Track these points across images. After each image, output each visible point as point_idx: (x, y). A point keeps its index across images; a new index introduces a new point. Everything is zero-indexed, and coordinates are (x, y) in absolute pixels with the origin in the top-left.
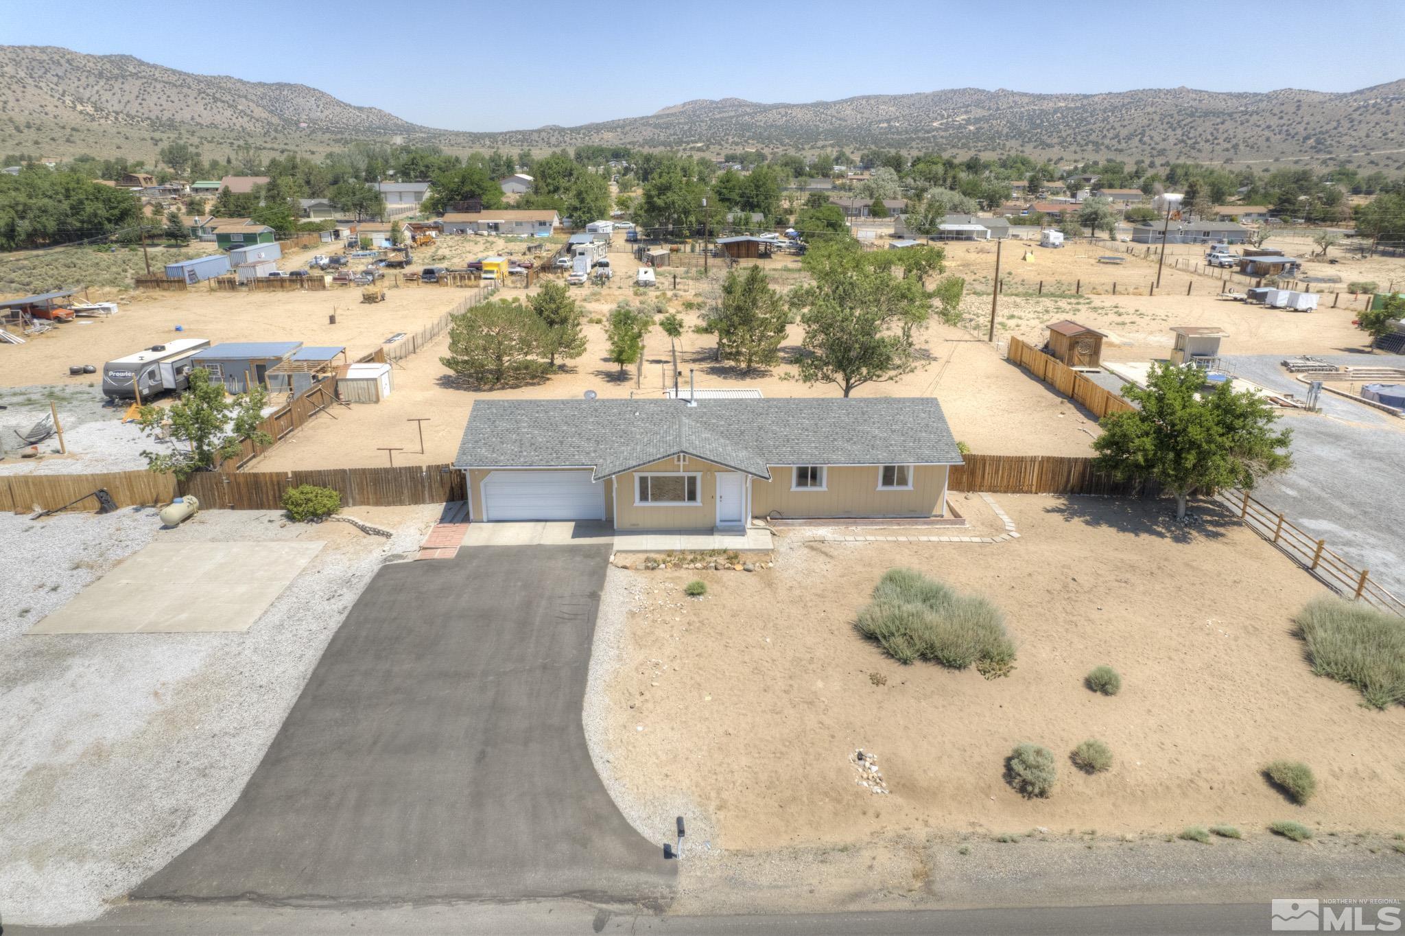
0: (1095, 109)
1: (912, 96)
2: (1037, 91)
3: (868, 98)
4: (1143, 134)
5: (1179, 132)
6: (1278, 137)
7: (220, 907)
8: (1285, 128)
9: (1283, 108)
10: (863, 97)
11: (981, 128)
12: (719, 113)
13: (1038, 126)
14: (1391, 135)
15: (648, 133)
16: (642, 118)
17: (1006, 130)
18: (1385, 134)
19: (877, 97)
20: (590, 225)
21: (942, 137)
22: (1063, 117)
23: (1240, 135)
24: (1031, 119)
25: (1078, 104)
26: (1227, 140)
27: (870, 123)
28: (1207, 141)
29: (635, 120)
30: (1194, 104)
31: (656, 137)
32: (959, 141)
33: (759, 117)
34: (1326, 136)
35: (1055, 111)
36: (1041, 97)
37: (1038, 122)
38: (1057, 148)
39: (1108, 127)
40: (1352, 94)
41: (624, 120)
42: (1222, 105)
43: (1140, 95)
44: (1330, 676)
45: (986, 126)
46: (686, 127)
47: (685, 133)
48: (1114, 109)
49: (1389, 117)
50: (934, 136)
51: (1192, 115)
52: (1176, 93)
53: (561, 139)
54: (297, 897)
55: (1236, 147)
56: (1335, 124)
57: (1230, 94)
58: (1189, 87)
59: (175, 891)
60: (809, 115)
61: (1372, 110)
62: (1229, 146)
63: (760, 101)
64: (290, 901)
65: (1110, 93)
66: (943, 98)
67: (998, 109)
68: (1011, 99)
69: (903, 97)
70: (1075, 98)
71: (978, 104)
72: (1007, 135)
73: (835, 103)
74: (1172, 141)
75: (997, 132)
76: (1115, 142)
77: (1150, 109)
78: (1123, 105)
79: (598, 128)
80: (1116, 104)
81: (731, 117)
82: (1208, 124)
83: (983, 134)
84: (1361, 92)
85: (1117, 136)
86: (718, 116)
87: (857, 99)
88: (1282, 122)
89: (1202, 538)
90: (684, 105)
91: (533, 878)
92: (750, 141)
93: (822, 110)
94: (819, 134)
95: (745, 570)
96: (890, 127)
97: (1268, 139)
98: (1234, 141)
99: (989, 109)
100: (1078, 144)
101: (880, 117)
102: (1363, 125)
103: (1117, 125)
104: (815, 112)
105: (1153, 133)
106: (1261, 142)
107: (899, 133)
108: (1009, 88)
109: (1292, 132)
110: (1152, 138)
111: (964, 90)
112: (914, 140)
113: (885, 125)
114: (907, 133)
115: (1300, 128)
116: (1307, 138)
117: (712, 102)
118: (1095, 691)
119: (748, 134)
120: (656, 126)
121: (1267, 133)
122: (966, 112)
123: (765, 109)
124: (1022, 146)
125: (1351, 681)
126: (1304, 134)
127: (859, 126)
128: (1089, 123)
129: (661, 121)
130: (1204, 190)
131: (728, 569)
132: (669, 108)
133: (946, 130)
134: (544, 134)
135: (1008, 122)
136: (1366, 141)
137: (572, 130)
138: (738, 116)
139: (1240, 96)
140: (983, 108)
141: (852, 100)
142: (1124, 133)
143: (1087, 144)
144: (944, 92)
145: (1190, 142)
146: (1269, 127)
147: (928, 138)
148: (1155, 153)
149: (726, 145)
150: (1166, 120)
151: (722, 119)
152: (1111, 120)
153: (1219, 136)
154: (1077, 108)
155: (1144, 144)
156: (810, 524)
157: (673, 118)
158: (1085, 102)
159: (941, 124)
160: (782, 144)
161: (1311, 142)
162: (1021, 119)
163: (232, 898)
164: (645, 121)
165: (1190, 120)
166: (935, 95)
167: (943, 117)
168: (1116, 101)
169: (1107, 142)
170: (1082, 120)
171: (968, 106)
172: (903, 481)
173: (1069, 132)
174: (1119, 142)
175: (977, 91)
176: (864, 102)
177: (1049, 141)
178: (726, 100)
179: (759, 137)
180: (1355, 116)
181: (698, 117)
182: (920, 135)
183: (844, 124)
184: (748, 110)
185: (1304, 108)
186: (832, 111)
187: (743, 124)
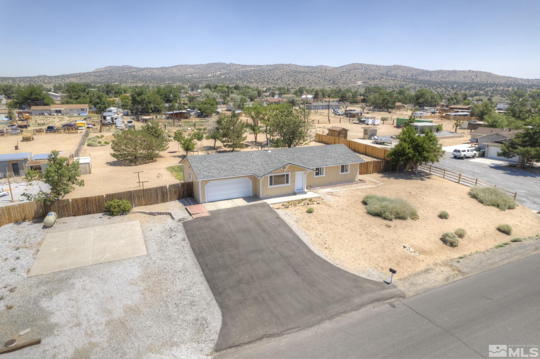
0: (264, 70)
1: (198, 65)
2: (243, 64)
3: (182, 66)
4: (281, 78)
5: (293, 78)
6: (322, 80)
7: (258, 343)
8: (323, 77)
9: (321, 71)
10: (180, 66)
11: (226, 77)
12: (122, 71)
13: (246, 76)
14: (352, 80)
15: (92, 79)
16: (88, 73)
17: (235, 78)
18: (350, 80)
19: (186, 66)
20: (108, 109)
21: (213, 80)
22: (254, 73)
23: (311, 79)
24: (243, 73)
25: (258, 68)
26: (308, 81)
27: (185, 75)
28: (302, 81)
29: (85, 73)
30: (295, 69)
31: (96, 80)
32: (220, 81)
33: (139, 73)
34: (335, 80)
35: (251, 71)
36: (245, 66)
37: (246, 74)
38: (254, 83)
39: (270, 76)
40: (339, 68)
41: (79, 73)
42: (303, 70)
43: (278, 66)
44: (488, 205)
45: (228, 76)
46: (109, 77)
47: (109, 79)
48: (270, 70)
49: (350, 75)
50: (210, 80)
51: (295, 72)
52: (289, 65)
53: (50, 81)
54: (284, 331)
55: (310, 83)
56: (336, 76)
57: (305, 66)
58: (292, 64)
59: (233, 344)
60: (160, 72)
61: (345, 73)
62: (309, 82)
63: (138, 67)
64: (283, 333)
65: (268, 65)
66: (210, 66)
67: (231, 70)
68: (235, 66)
69: (195, 65)
70: (257, 66)
71: (224, 68)
72: (236, 79)
73: (170, 68)
74: (291, 81)
75: (232, 78)
76: (273, 81)
77: (282, 71)
78: (273, 69)
79: (68, 76)
80: (271, 69)
81: (128, 73)
82: (301, 75)
83: (227, 79)
84: (341, 67)
85: (273, 79)
86: (122, 72)
87: (178, 66)
88: (322, 75)
89: (427, 179)
90: (106, 68)
91: (357, 301)
92: (138, 82)
93: (165, 70)
94: (165, 79)
95: (317, 203)
96: (193, 76)
97: (319, 81)
98: (310, 81)
99: (228, 70)
100: (261, 82)
101: (188, 73)
102: (344, 77)
103: (273, 76)
104: (162, 71)
105: (285, 78)
106: (317, 81)
107: (196, 79)
108: (234, 63)
109: (326, 79)
110: (285, 80)
111: (218, 63)
112: (203, 81)
113: (190, 76)
114: (199, 78)
115: (328, 77)
116: (330, 80)
117: (118, 67)
118: (443, 219)
119: (136, 79)
120: (95, 76)
121: (319, 79)
122: (220, 71)
123: (142, 70)
124: (242, 83)
125: (494, 205)
126: (329, 79)
127: (180, 76)
128: (263, 75)
129: (97, 74)
130: (320, 94)
131: (312, 204)
132: (99, 69)
133: (214, 77)
134: (41, 78)
135: (235, 74)
136: (346, 82)
137: (55, 77)
138: (130, 72)
139: (308, 67)
140: (225, 69)
141: (176, 66)
142: (275, 78)
143: (264, 82)
144: (211, 64)
145: (297, 81)
146: (319, 77)
147: (208, 80)
148: (287, 84)
149: (128, 83)
150: (288, 74)
151: (124, 73)
152: (270, 74)
153: (305, 79)
154: (258, 70)
155: (283, 82)
156: (322, 188)
157: (102, 73)
158: (260, 68)
159: (211, 75)
160: (152, 82)
161: (331, 81)
162: (240, 74)
163: (261, 339)
164: (89, 74)
165: (295, 74)
166: (207, 65)
167: (211, 73)
168: (271, 68)
169: (271, 81)
170: (261, 74)
171: (220, 69)
172: (346, 171)
173: (258, 78)
174: (274, 81)
175: (222, 64)
176: (181, 67)
177: (251, 81)
178: (124, 66)
179: (142, 81)
180: (341, 74)
181: (113, 72)
182: (205, 79)
183: (174, 75)
184: (134, 70)
185: (327, 71)
186: (169, 71)
187: (133, 75)
